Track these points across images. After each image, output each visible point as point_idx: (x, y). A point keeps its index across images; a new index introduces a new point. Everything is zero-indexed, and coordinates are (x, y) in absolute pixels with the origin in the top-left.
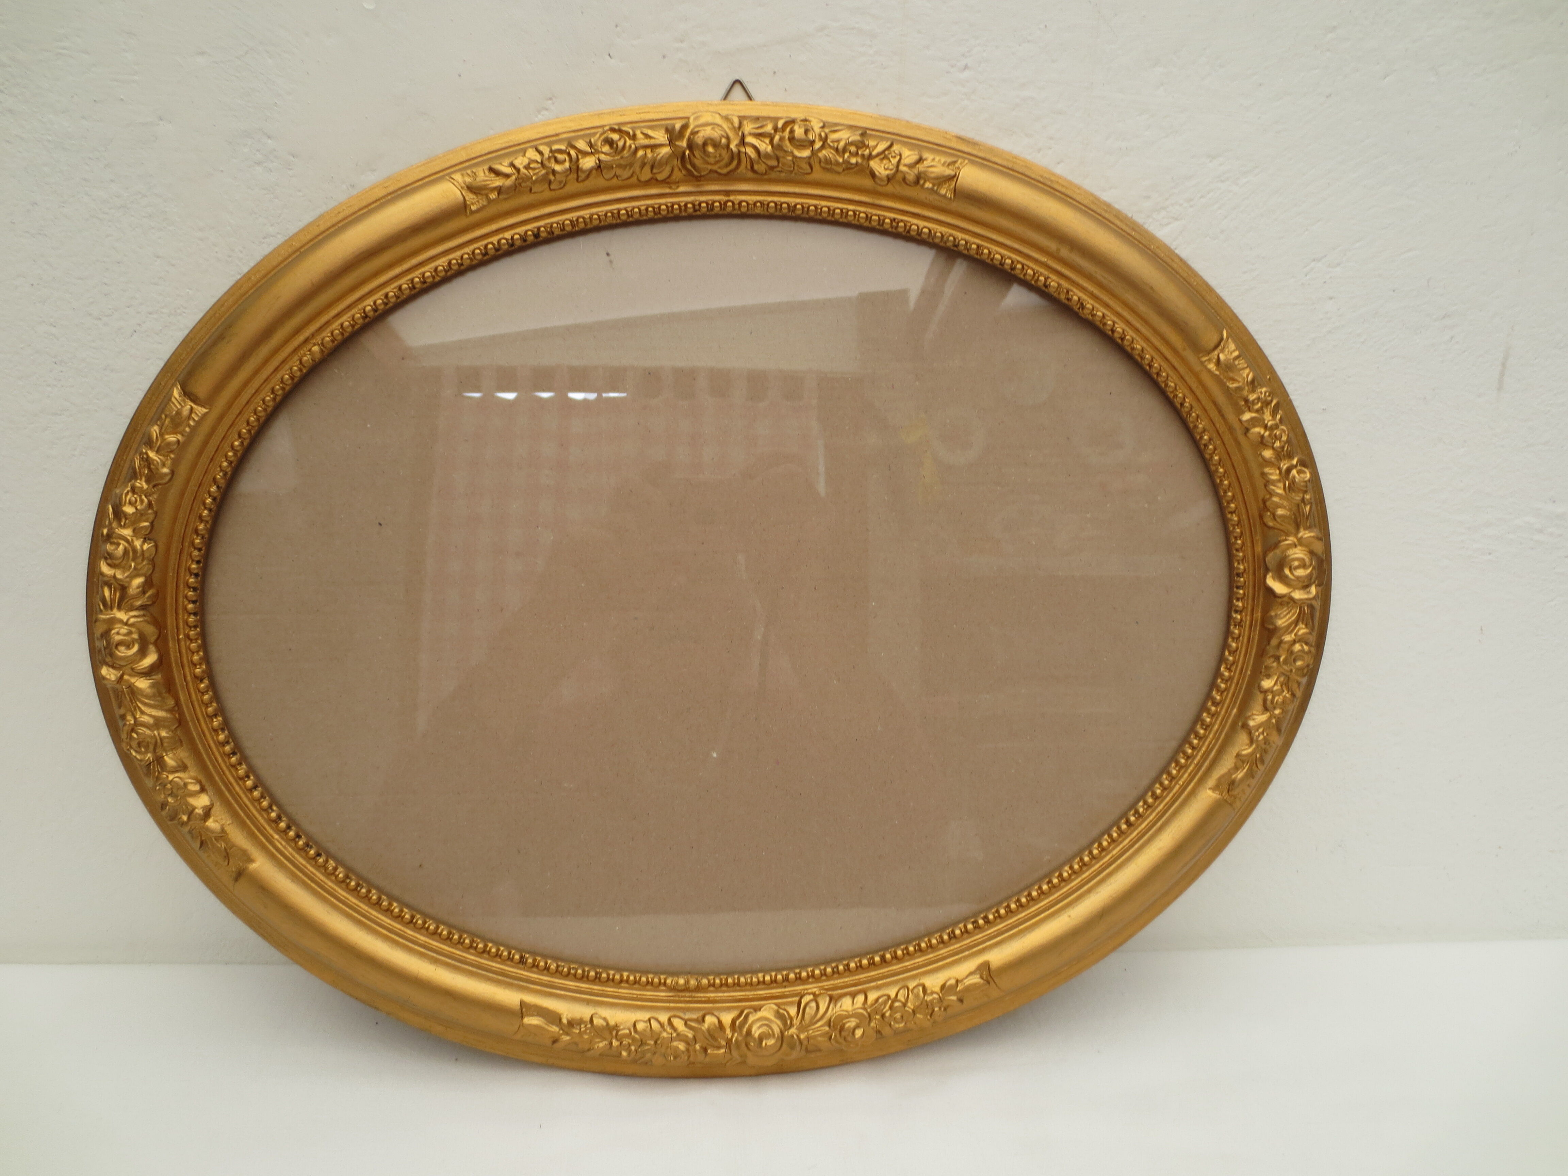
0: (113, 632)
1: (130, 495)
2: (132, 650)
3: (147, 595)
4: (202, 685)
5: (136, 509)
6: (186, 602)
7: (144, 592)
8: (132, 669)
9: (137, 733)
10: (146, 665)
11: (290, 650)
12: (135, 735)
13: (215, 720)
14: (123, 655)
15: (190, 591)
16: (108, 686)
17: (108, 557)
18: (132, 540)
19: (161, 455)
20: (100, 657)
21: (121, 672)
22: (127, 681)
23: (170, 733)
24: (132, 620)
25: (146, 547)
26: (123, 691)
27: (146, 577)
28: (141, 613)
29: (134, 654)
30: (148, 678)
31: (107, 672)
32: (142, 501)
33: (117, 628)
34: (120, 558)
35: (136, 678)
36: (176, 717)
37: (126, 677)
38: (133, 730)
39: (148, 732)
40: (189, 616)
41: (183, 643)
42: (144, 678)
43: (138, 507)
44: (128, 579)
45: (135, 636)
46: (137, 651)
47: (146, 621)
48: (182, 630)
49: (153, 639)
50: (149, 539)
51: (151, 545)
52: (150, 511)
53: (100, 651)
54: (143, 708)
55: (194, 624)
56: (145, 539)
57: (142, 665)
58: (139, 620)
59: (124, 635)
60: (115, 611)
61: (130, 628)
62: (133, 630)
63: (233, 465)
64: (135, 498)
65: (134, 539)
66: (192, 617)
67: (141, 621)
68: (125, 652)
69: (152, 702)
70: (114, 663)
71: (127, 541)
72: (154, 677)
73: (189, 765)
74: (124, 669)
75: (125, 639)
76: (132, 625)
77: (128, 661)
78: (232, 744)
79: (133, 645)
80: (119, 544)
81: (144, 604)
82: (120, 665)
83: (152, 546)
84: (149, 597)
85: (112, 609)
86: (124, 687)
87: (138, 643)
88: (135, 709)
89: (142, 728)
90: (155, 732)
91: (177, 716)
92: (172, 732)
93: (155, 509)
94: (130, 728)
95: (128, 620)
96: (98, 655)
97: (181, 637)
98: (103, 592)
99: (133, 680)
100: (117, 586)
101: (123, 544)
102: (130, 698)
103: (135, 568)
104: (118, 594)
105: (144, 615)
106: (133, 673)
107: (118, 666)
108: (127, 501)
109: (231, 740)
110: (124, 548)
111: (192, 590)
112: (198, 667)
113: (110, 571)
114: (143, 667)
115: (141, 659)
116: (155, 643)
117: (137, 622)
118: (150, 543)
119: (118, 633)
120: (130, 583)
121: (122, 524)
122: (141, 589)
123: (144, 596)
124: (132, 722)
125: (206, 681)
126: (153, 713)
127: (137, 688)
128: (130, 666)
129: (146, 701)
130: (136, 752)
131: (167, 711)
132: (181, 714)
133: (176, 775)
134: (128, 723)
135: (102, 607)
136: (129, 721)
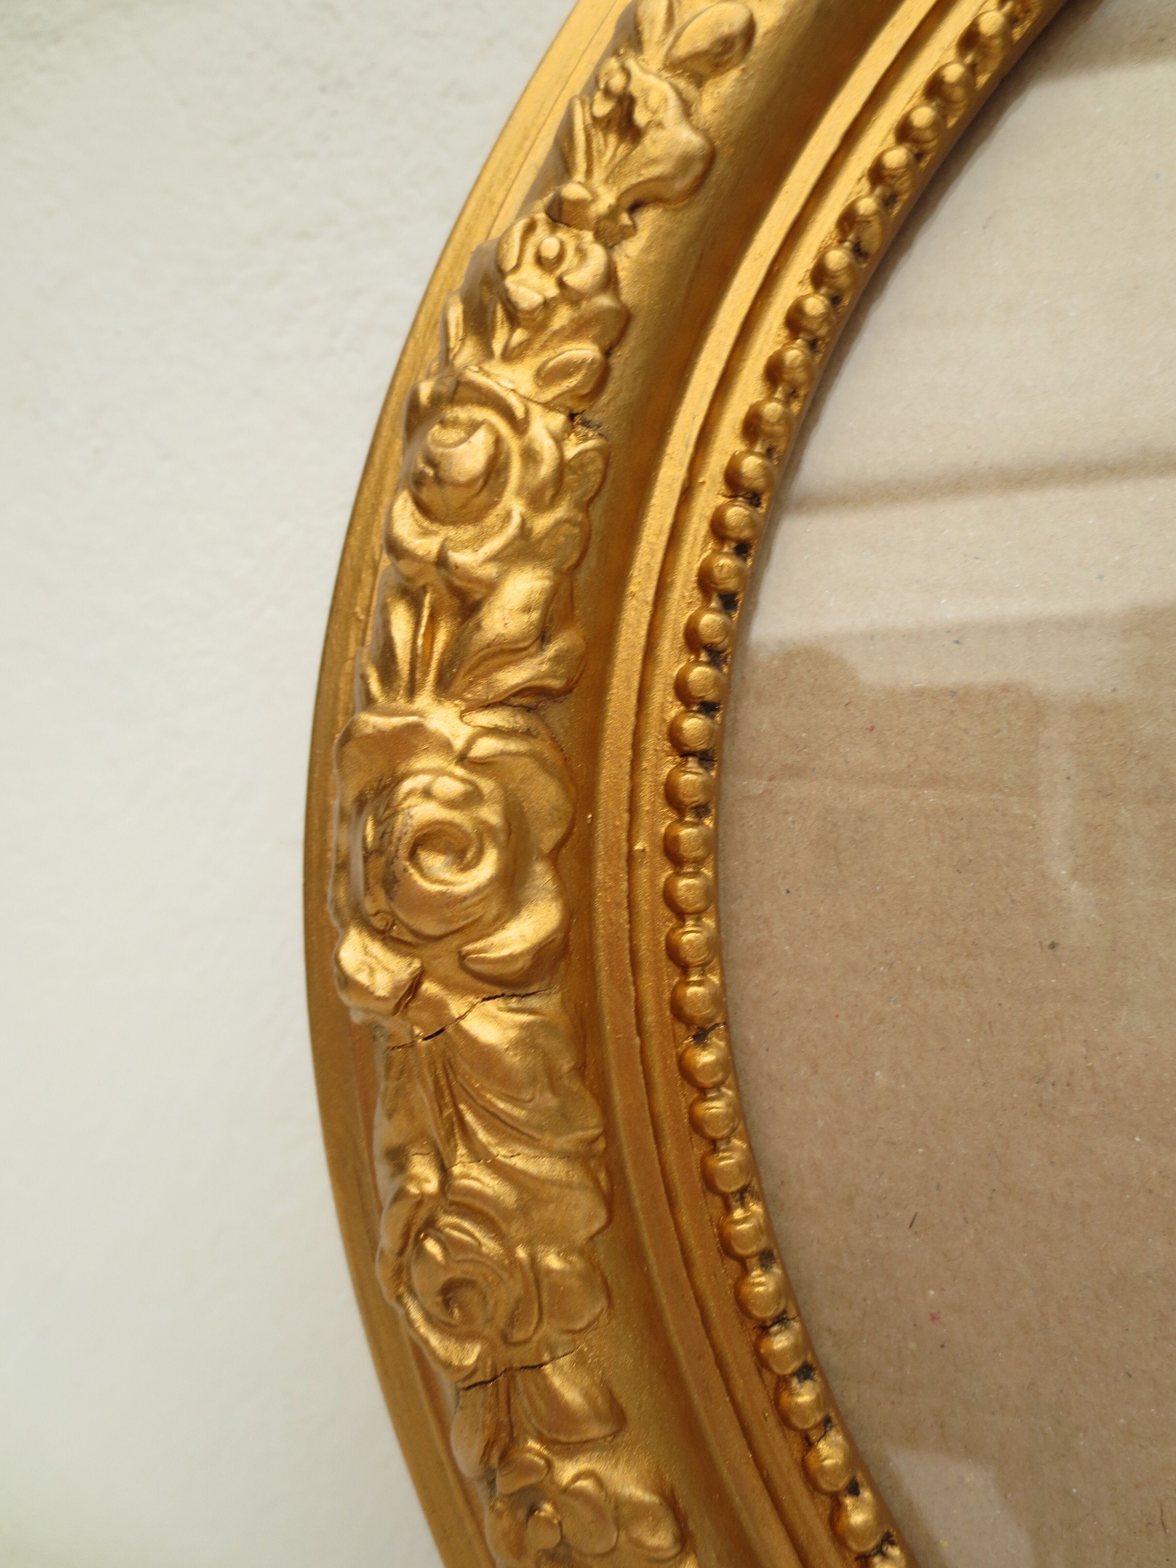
0: (407, 785)
1: (542, 230)
2: (474, 872)
3: (551, 650)
4: (706, 1058)
5: (561, 283)
6: (675, 710)
7: (543, 636)
8: (462, 958)
9: (446, 1243)
10: (518, 947)
11: (1053, 946)
12: (432, 1247)
13: (738, 1214)
14: (436, 888)
15: (697, 663)
16: (357, 1018)
17: (430, 472)
18: (527, 412)
19: (680, 75)
20: (342, 894)
21: (417, 964)
22: (439, 1006)
23: (574, 1258)
24: (485, 747)
25: (571, 450)
26: (413, 1044)
27: (557, 571)
28: (520, 721)
29: (478, 890)
30: (514, 1003)
31: (361, 956)
32: (581, 253)
33: (424, 771)
34: (470, 484)
35: (471, 999)
36: (597, 1182)
37: (429, 988)
38: (430, 1226)
39: (490, 1246)
40: (681, 768)
41: (643, 872)
42: (499, 1002)
43: (570, 280)
44: (490, 571)
45: (491, 814)
46: (492, 881)
47: (533, 755)
48: (644, 820)
49: (549, 838)
50: (585, 424)
51: (590, 444)
52: (604, 301)
53: (343, 866)
54: (483, 1136)
55: (699, 798)
56: (571, 416)
57: (503, 946)
58: (513, 746)
59: (451, 804)
60: (424, 700)
61: (474, 777)
62: (487, 785)
63: (923, 165)
64: (562, 244)
65: (536, 410)
66: (692, 763)
67: (516, 754)
68: (447, 876)
69: (519, 1113)
70: (395, 920)
71: (506, 412)
72: (533, 1002)
73: (631, 1412)
74: (431, 950)
75: (451, 824)
76: (482, 765)
77: (450, 921)
78: (796, 1325)
79: (480, 854)
80: (473, 427)
81: (537, 683)
82: (416, 933)
83: (594, 449)
84: (557, 659)
85: (412, 691)
86: (417, 1031)
87: (495, 839)
88: (450, 1134)
89: (466, 1225)
90: (521, 1253)
91: (602, 1176)
92: (581, 1253)
93: (624, 297)
94: (423, 1214)
95: (470, 743)
96: (336, 881)
97: (638, 847)
98: (386, 624)
99: (456, 1006)
100: (451, 602)
101: (492, 429)
102: (436, 1081)
103: (524, 531)
104: (442, 637)
105: (527, 734)
106: (462, 978)
107: (408, 938)
108: (529, 256)
109: (792, 1313)
110: (491, 439)
111: (703, 657)
112: (695, 978)
113: (426, 533)
114: (505, 952)
115: (499, 922)
116: (554, 857)
117: (503, 753)
118: (585, 439)
119: (427, 793)
120: (491, 587)
121: (498, 346)
122: (535, 615)
123: (541, 649)
124: (432, 1186)
125: (717, 1042)
126: (519, 1162)
127: (471, 1041)
128: (455, 941)
129: (502, 1105)
130: (429, 1318)
131: (566, 1156)
132: (616, 1173)
133: (582, 1464)
134: (413, 1189)
135: (375, 686)
136: (417, 1180)
